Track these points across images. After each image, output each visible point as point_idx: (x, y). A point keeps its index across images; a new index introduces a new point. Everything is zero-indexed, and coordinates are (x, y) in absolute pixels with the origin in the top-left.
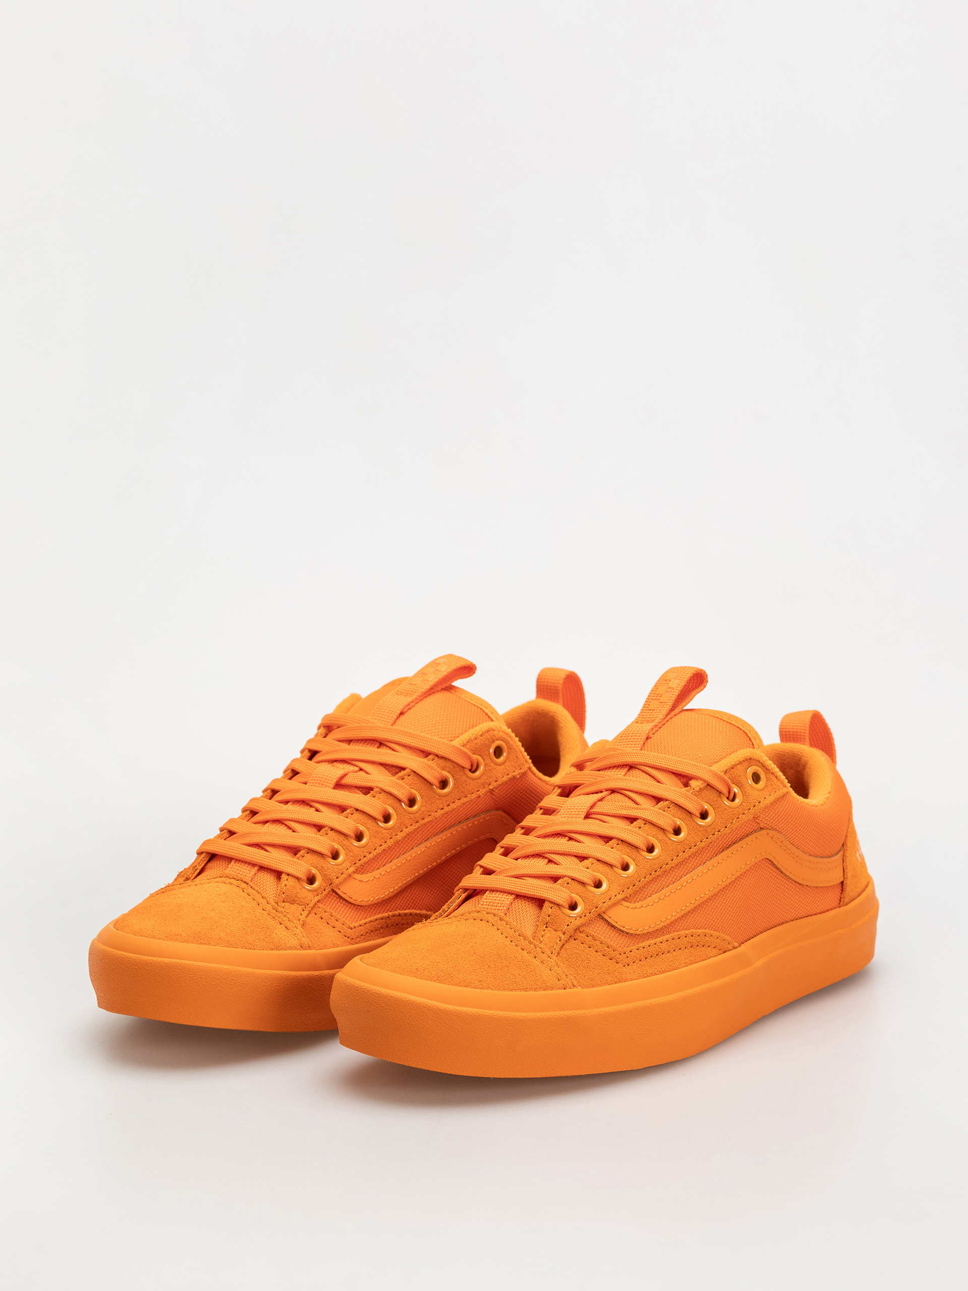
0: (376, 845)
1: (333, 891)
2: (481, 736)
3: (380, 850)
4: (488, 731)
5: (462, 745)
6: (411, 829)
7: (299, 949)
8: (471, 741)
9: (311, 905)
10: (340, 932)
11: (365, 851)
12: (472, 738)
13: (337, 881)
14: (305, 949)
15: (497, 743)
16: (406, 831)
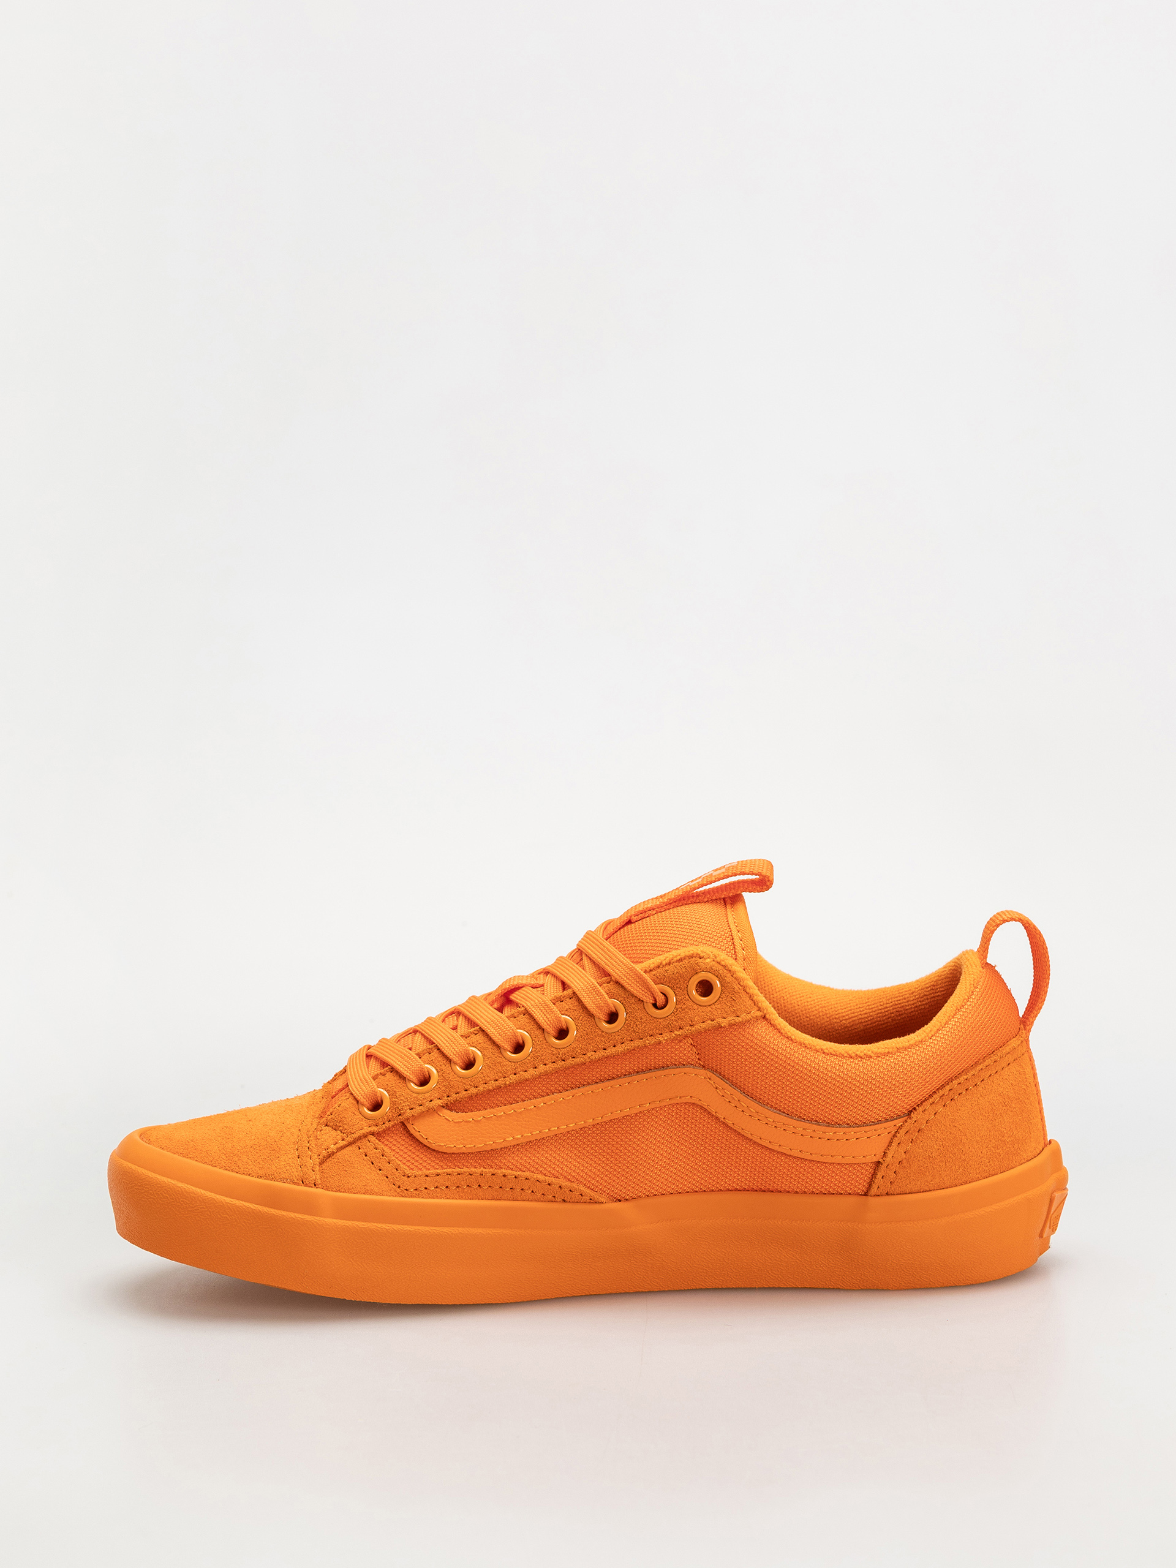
0: (488, 1079)
1: (403, 1123)
2: (679, 961)
3: (492, 1085)
4: (691, 957)
5: (648, 970)
6: (550, 1067)
7: (298, 1184)
8: (661, 966)
9: (355, 1136)
10: (387, 1177)
11: (467, 1083)
12: (664, 963)
13: (409, 1113)
14: (306, 1185)
15: (703, 976)
16: (542, 1068)
